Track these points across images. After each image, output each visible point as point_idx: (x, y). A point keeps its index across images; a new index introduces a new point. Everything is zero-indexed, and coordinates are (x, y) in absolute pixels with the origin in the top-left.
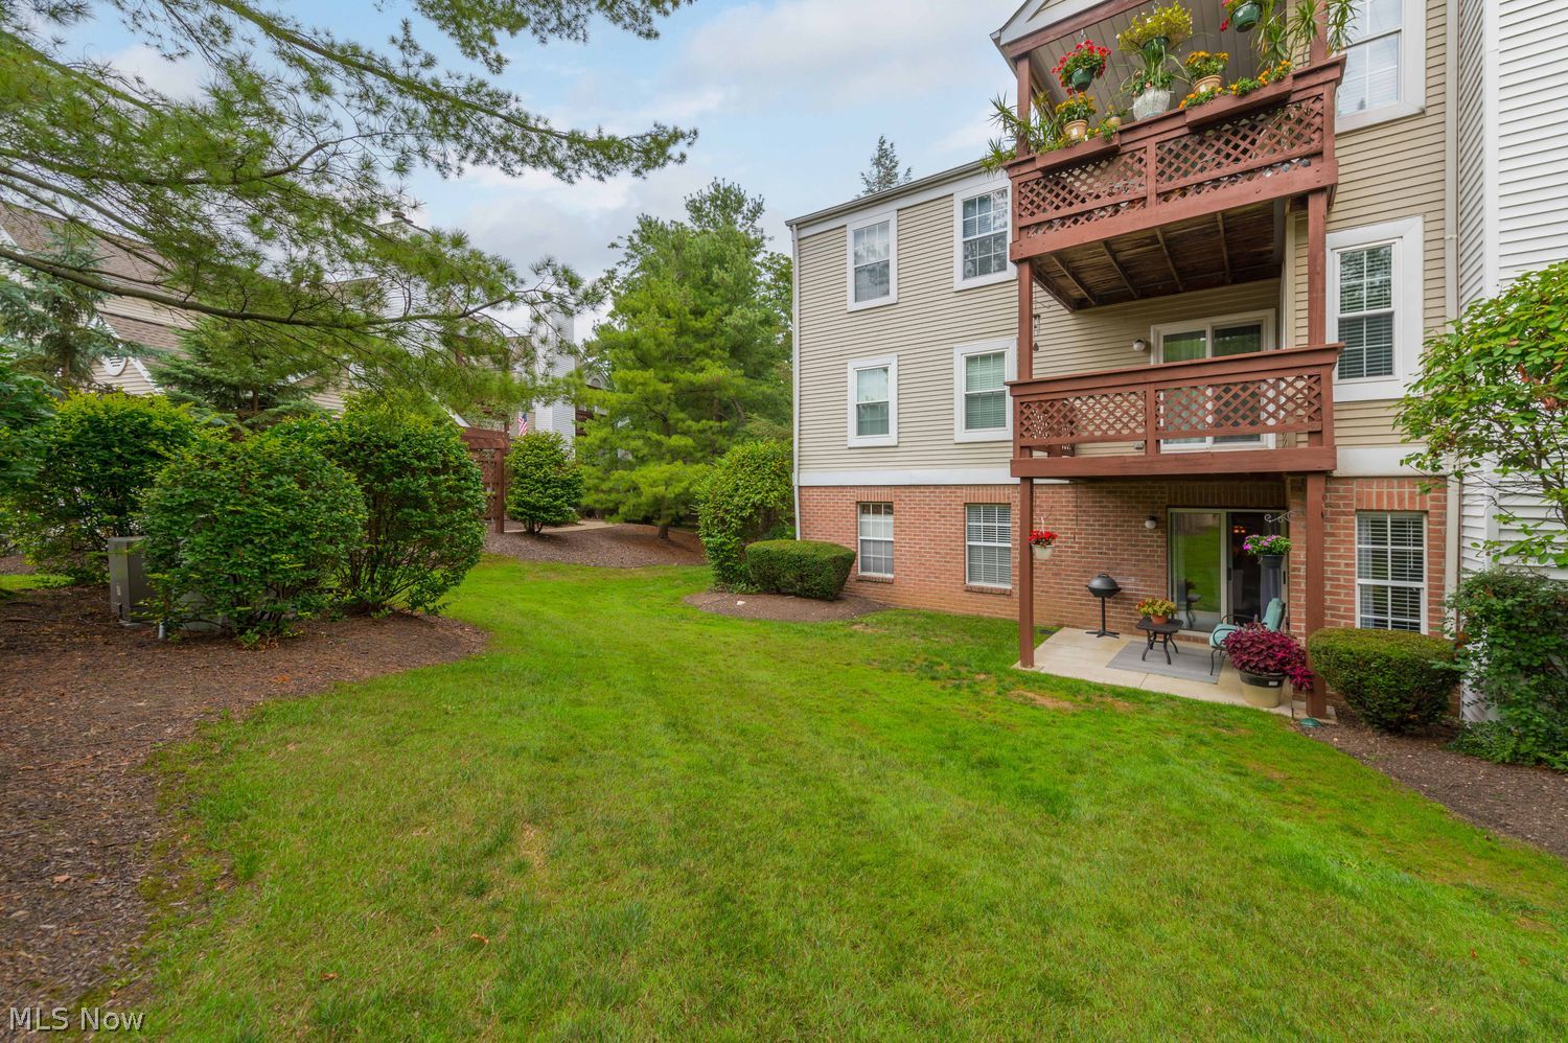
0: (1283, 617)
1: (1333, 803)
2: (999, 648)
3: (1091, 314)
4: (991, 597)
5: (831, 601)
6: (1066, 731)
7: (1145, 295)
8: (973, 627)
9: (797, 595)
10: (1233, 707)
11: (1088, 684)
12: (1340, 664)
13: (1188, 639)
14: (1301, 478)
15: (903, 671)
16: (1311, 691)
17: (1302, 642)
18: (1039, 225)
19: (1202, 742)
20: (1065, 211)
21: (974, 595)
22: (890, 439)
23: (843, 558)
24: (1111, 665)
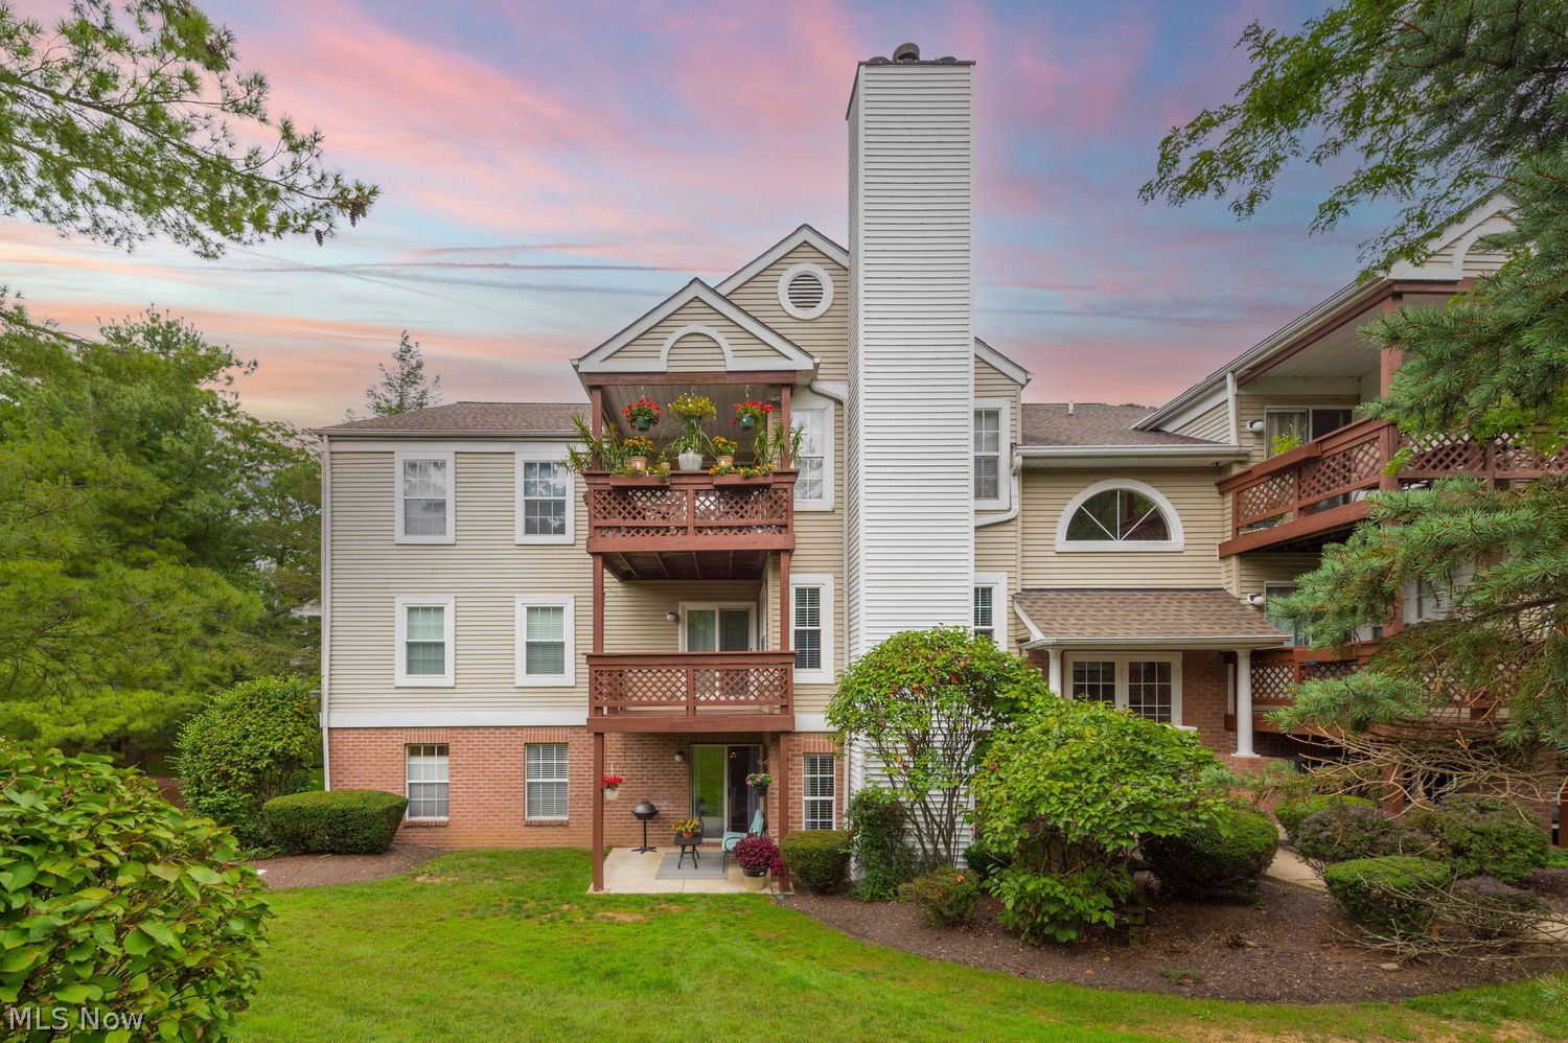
0: (765, 828)
1: (801, 945)
2: (568, 877)
3: (635, 585)
4: (550, 829)
5: (380, 853)
6: (650, 937)
7: (674, 577)
8: (537, 860)
9: (333, 852)
10: (741, 894)
11: (648, 896)
12: (799, 857)
13: (708, 845)
14: (776, 736)
15: (496, 915)
16: (782, 875)
17: (776, 842)
18: (610, 528)
19: (730, 925)
20: (630, 522)
21: (533, 829)
22: (447, 679)
23: (396, 807)
24: (659, 876)
